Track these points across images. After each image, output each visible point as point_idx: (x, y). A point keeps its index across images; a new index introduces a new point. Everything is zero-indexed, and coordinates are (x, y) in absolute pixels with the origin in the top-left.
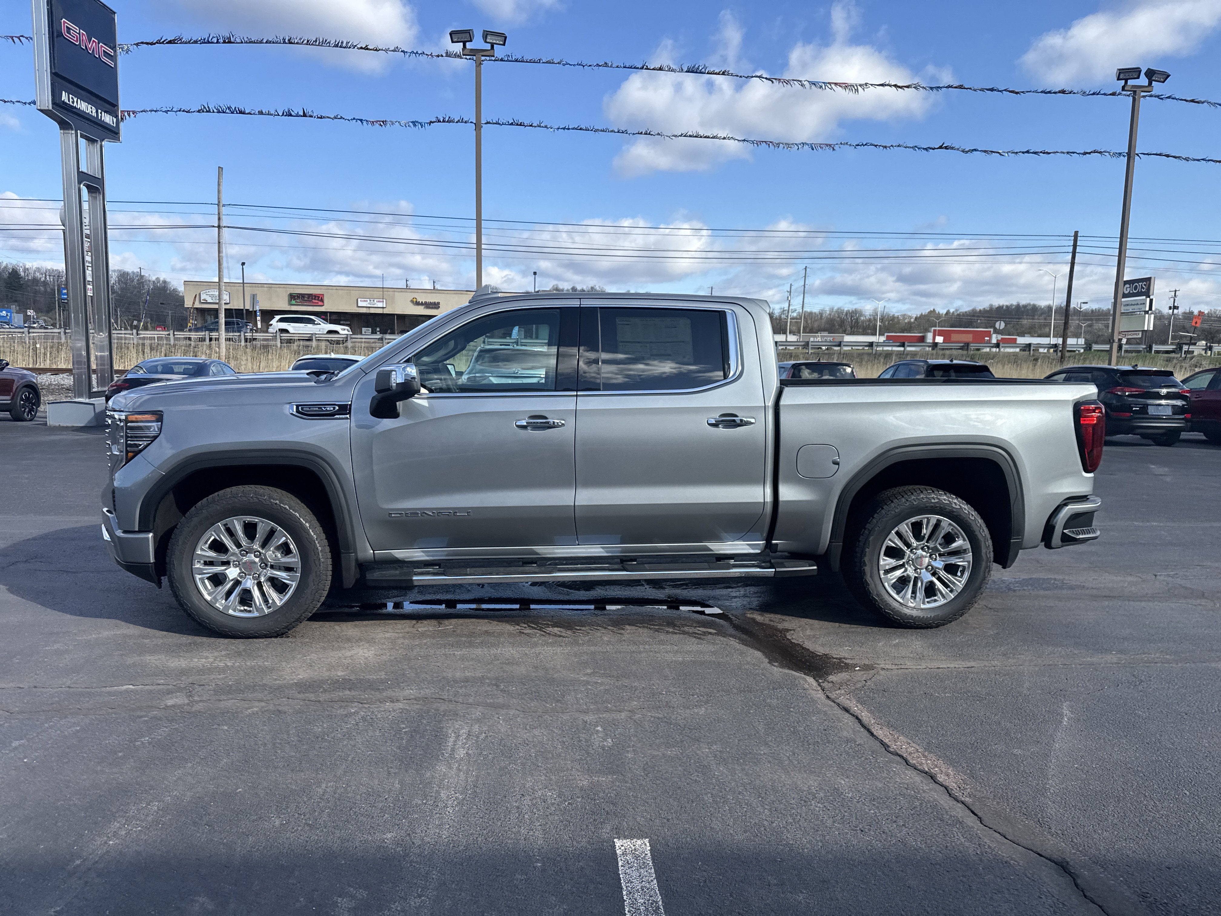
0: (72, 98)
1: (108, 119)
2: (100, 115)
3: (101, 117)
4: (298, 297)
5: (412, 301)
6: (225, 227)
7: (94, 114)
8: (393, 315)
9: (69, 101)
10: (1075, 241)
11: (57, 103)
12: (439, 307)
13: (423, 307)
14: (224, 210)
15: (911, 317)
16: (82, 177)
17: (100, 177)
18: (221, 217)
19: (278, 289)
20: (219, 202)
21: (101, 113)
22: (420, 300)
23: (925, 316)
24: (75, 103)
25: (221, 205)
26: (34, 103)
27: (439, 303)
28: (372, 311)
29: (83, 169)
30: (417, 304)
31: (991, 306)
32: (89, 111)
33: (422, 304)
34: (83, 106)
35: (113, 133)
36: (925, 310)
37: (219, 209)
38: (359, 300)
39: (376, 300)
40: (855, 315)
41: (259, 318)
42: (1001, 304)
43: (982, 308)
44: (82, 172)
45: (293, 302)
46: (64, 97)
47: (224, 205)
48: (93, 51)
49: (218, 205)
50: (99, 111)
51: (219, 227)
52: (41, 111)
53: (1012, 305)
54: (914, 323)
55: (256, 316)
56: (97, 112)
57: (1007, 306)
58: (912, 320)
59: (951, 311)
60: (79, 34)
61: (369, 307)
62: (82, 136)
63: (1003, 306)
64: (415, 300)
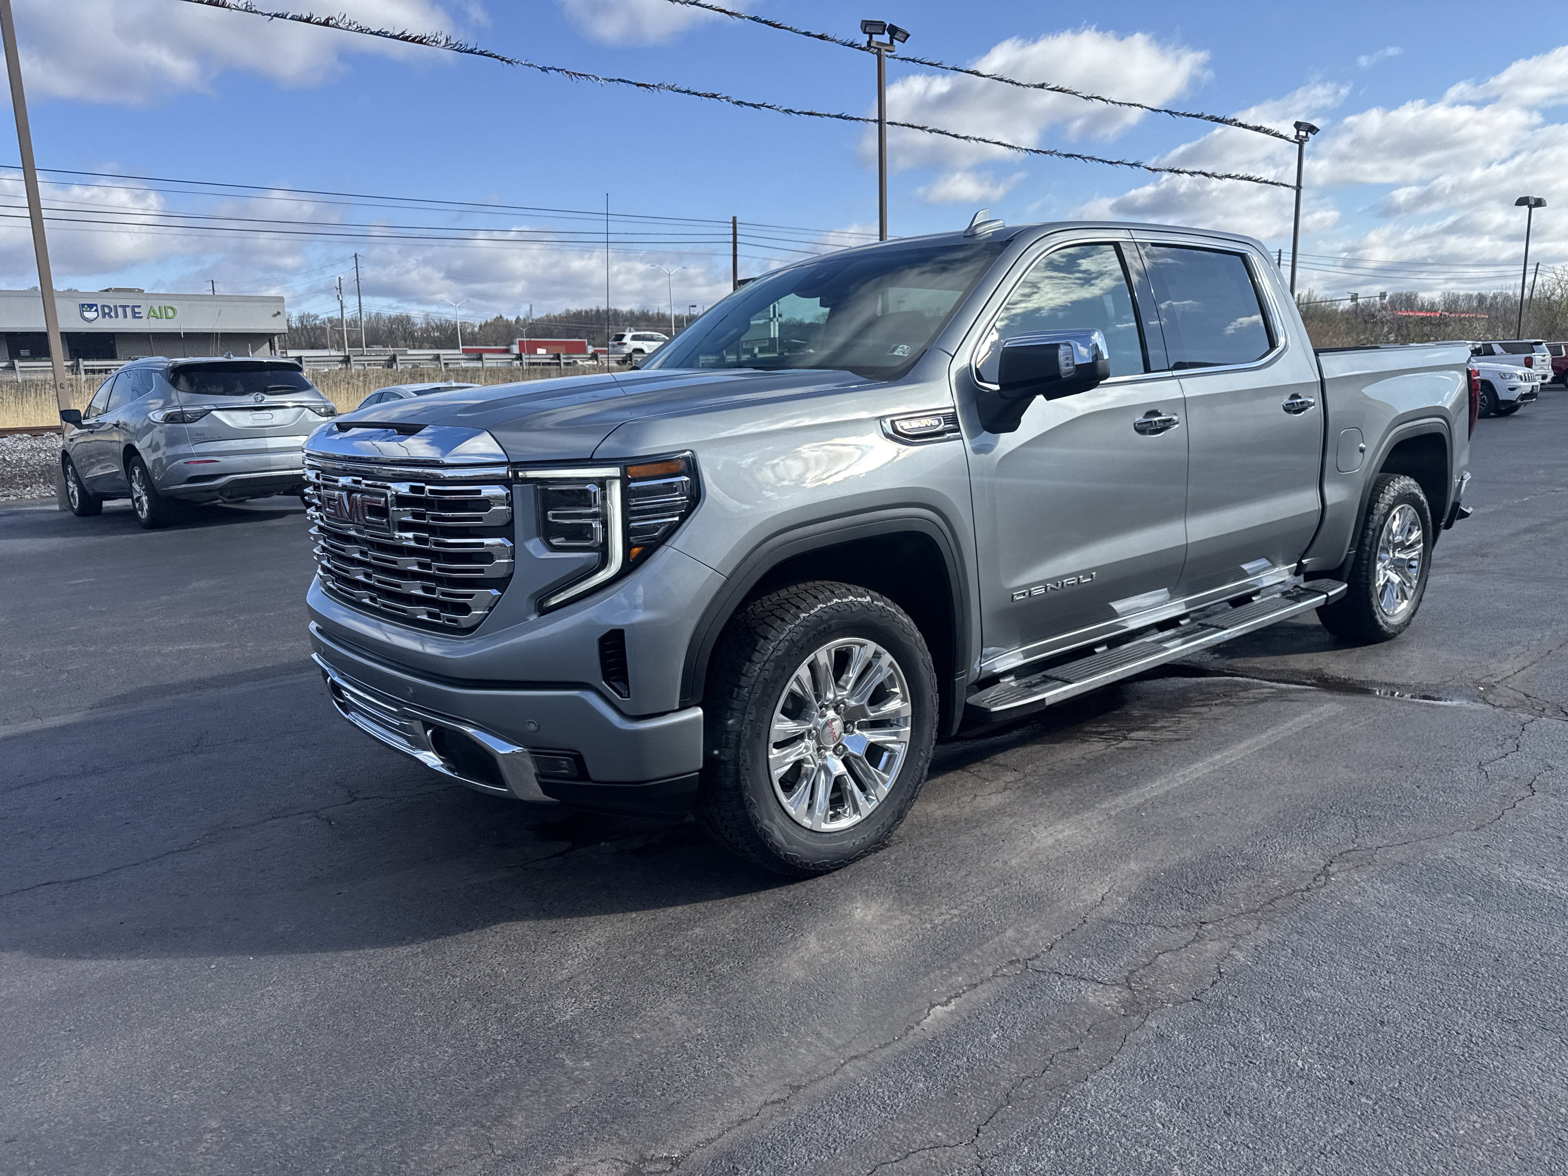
10: (735, 228)
15: (473, 326)
23: (491, 324)
31: (568, 311)
36: (491, 317)
40: (404, 322)
42: (579, 309)
43: (556, 314)
53: (591, 310)
54: (479, 333)
57: (586, 312)
58: (476, 329)
59: (522, 317)
63: (581, 311)
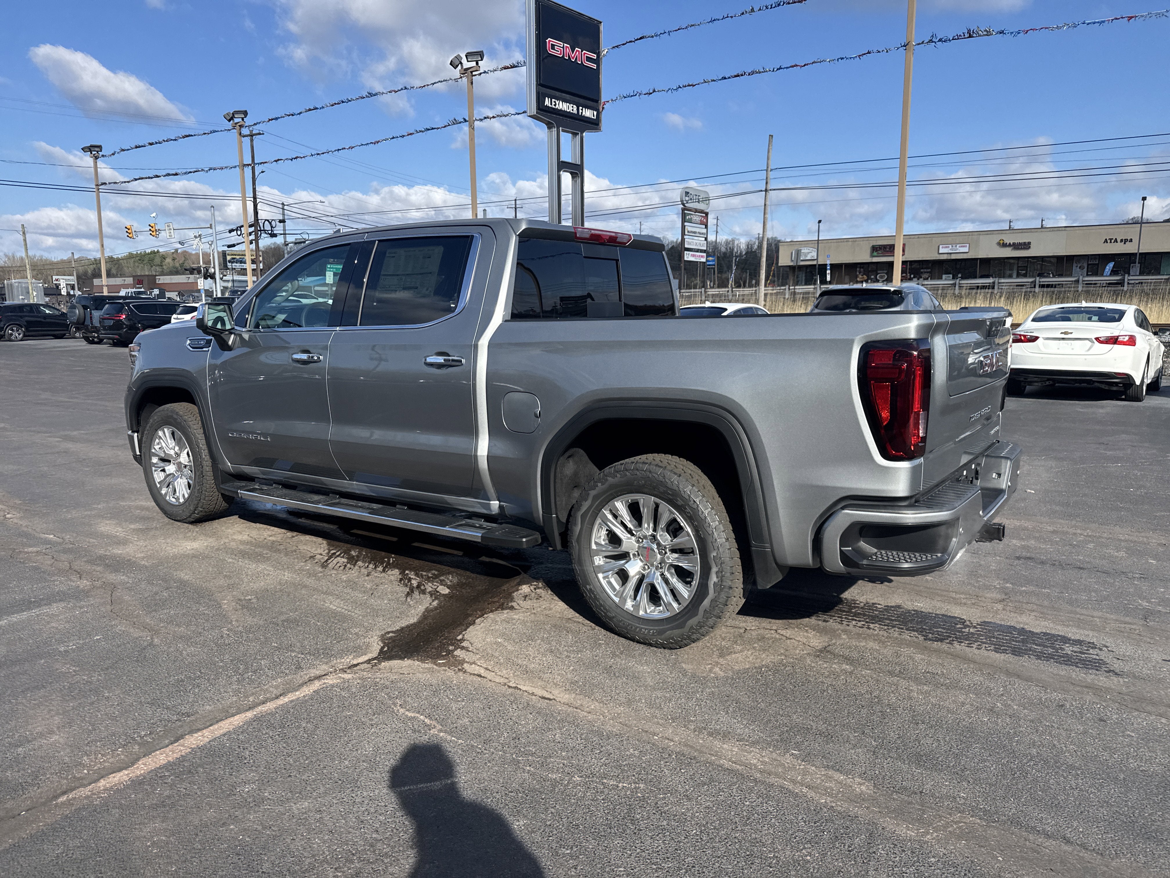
0: (555, 102)
1: (588, 113)
2: (580, 111)
3: (582, 113)
4: (880, 248)
5: (999, 244)
6: (771, 190)
7: (575, 111)
8: (976, 259)
9: (551, 104)
11: (542, 109)
12: (1030, 247)
13: (1010, 249)
14: (771, 175)
16: (562, 166)
17: (579, 163)
18: (768, 181)
19: (861, 242)
20: (768, 167)
21: (582, 110)
22: (1007, 241)
24: (557, 106)
25: (769, 169)
26: (524, 112)
27: (1029, 243)
28: (953, 257)
29: (562, 159)
30: (1004, 245)
32: (570, 110)
33: (1010, 245)
34: (562, 106)
35: (594, 124)
37: (767, 174)
38: (941, 246)
39: (958, 245)
41: (828, 272)
44: (562, 162)
45: (875, 254)
46: (547, 102)
47: (771, 170)
48: (576, 59)
49: (767, 170)
50: (580, 108)
51: (766, 191)
52: (529, 116)
55: (826, 270)
56: (578, 109)
60: (563, 47)
61: (951, 253)
62: (563, 131)
64: (1001, 242)
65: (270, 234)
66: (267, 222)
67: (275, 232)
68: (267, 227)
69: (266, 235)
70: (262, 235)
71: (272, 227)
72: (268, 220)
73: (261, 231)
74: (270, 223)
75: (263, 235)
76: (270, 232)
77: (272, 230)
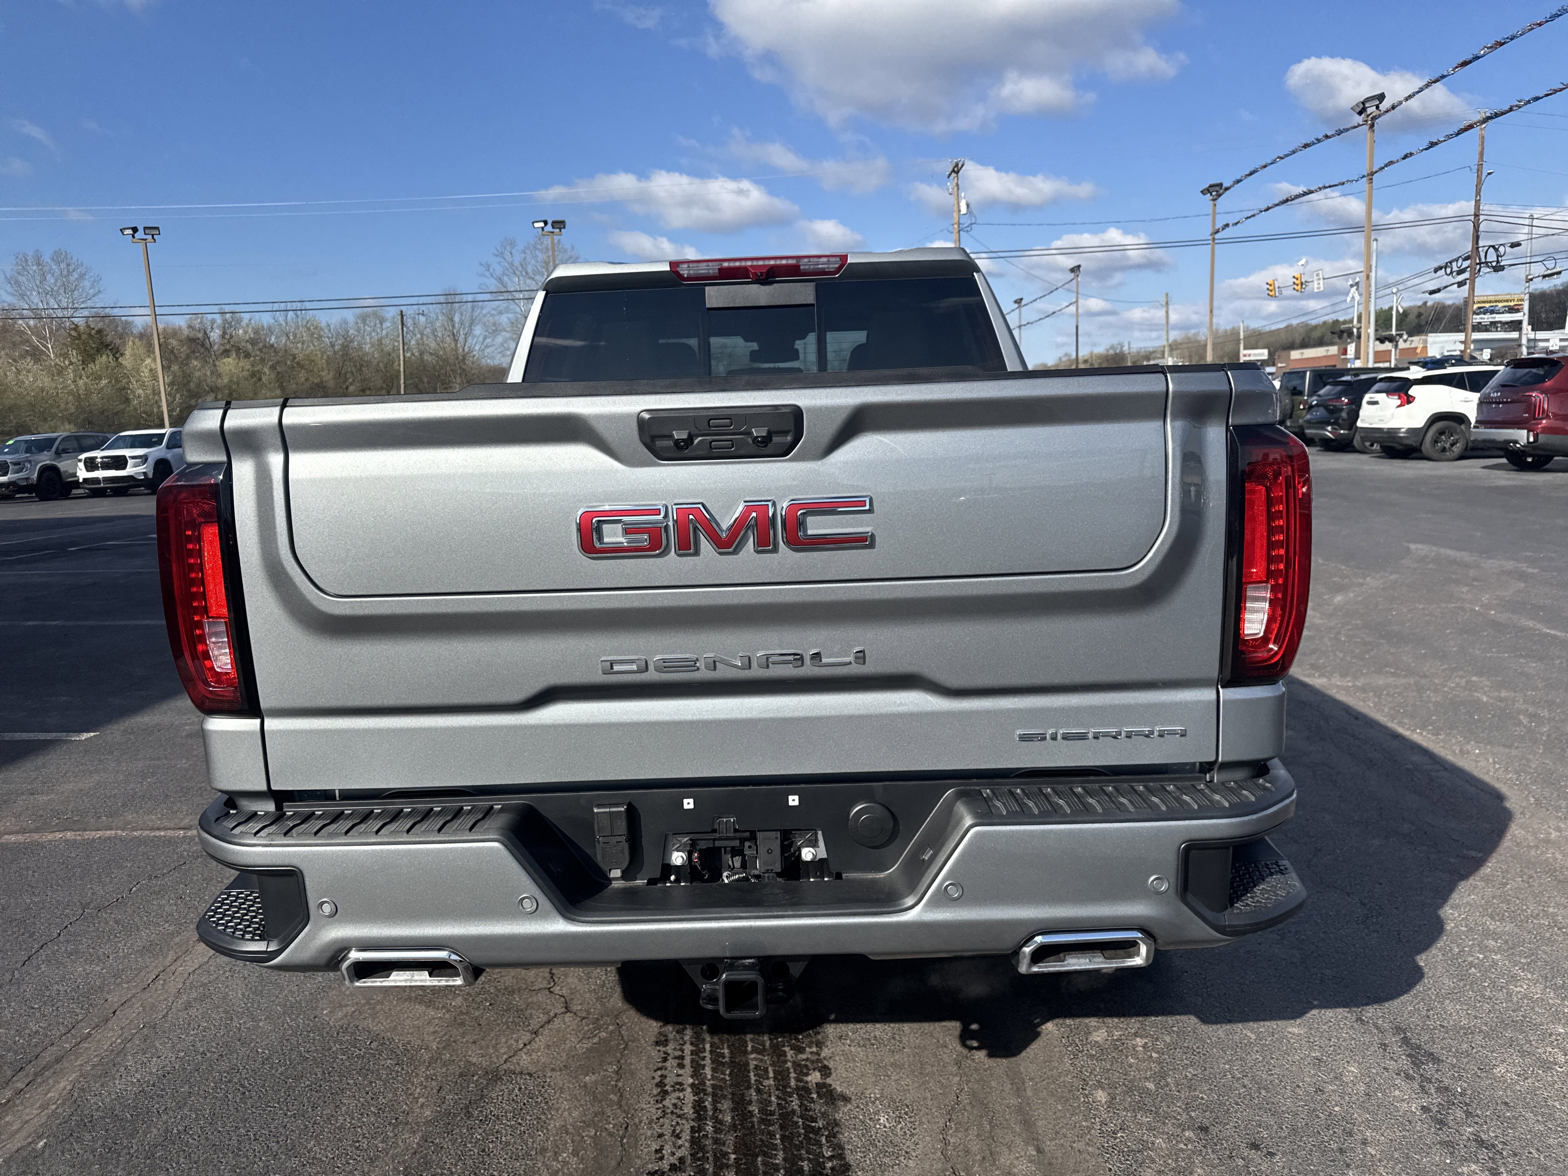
65: (1493, 267)
66: (1491, 249)
67: (1502, 264)
68: (1492, 257)
69: (1488, 270)
70: (1482, 269)
71: (1498, 256)
72: (1493, 247)
73: (1480, 264)
74: (1496, 250)
75: (1484, 270)
76: (1494, 264)
77: (1498, 262)
